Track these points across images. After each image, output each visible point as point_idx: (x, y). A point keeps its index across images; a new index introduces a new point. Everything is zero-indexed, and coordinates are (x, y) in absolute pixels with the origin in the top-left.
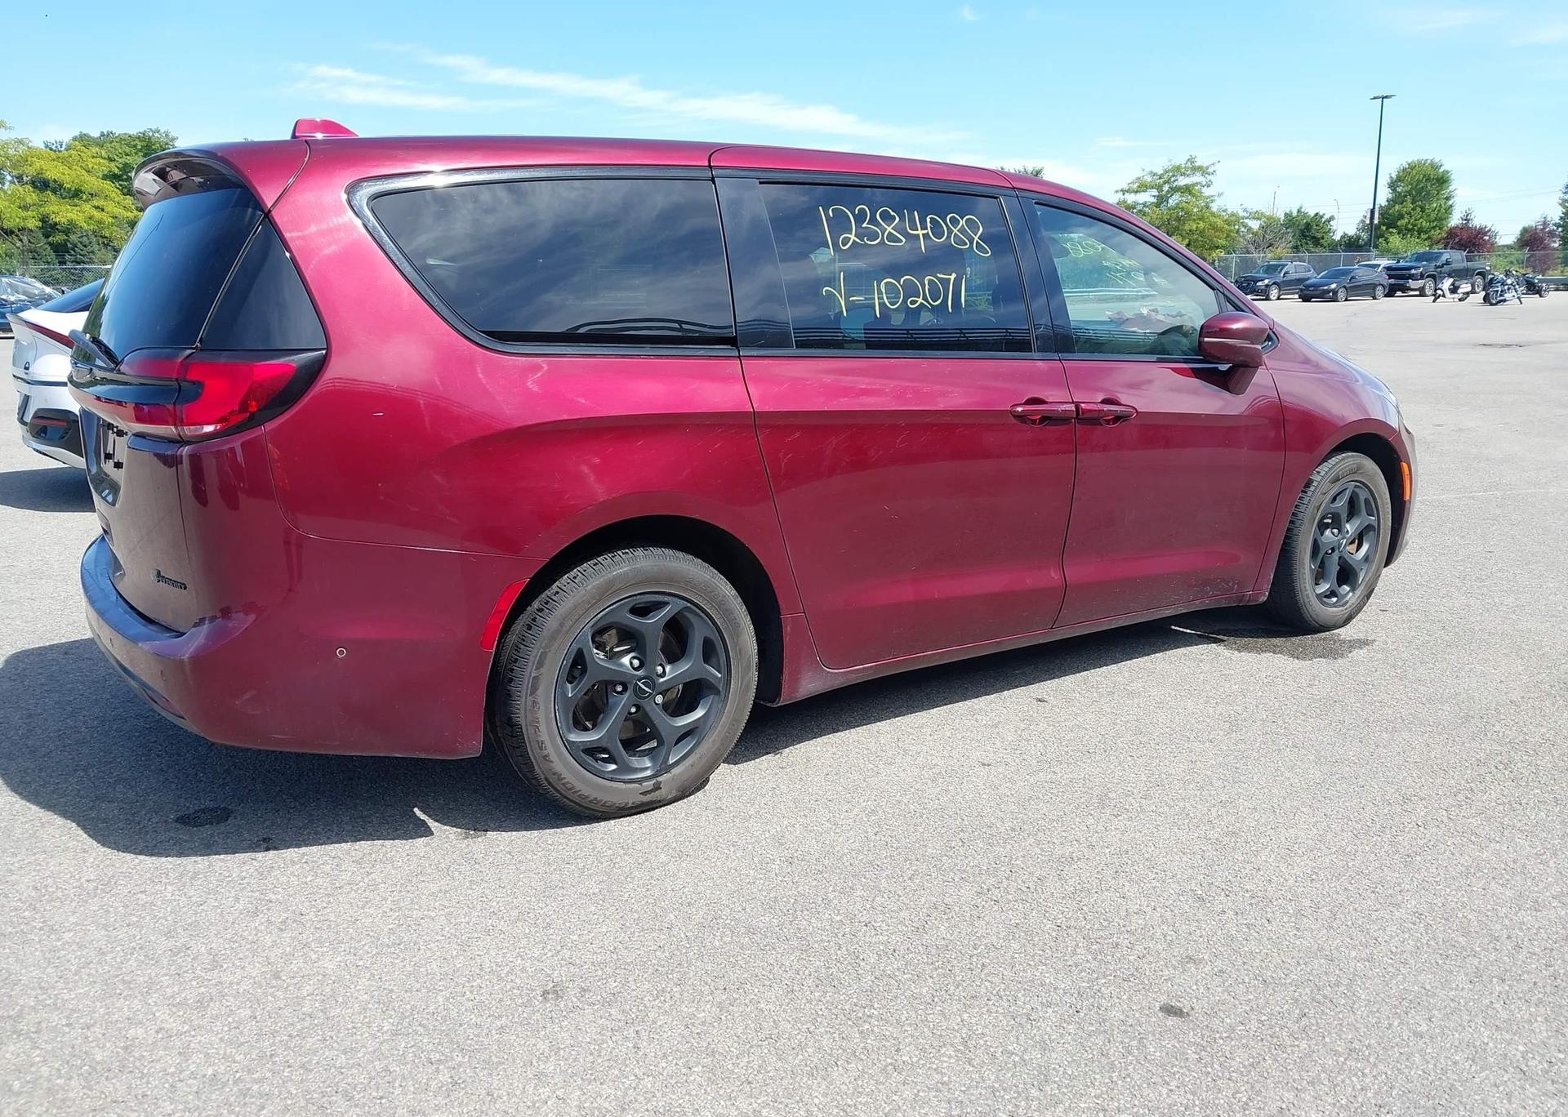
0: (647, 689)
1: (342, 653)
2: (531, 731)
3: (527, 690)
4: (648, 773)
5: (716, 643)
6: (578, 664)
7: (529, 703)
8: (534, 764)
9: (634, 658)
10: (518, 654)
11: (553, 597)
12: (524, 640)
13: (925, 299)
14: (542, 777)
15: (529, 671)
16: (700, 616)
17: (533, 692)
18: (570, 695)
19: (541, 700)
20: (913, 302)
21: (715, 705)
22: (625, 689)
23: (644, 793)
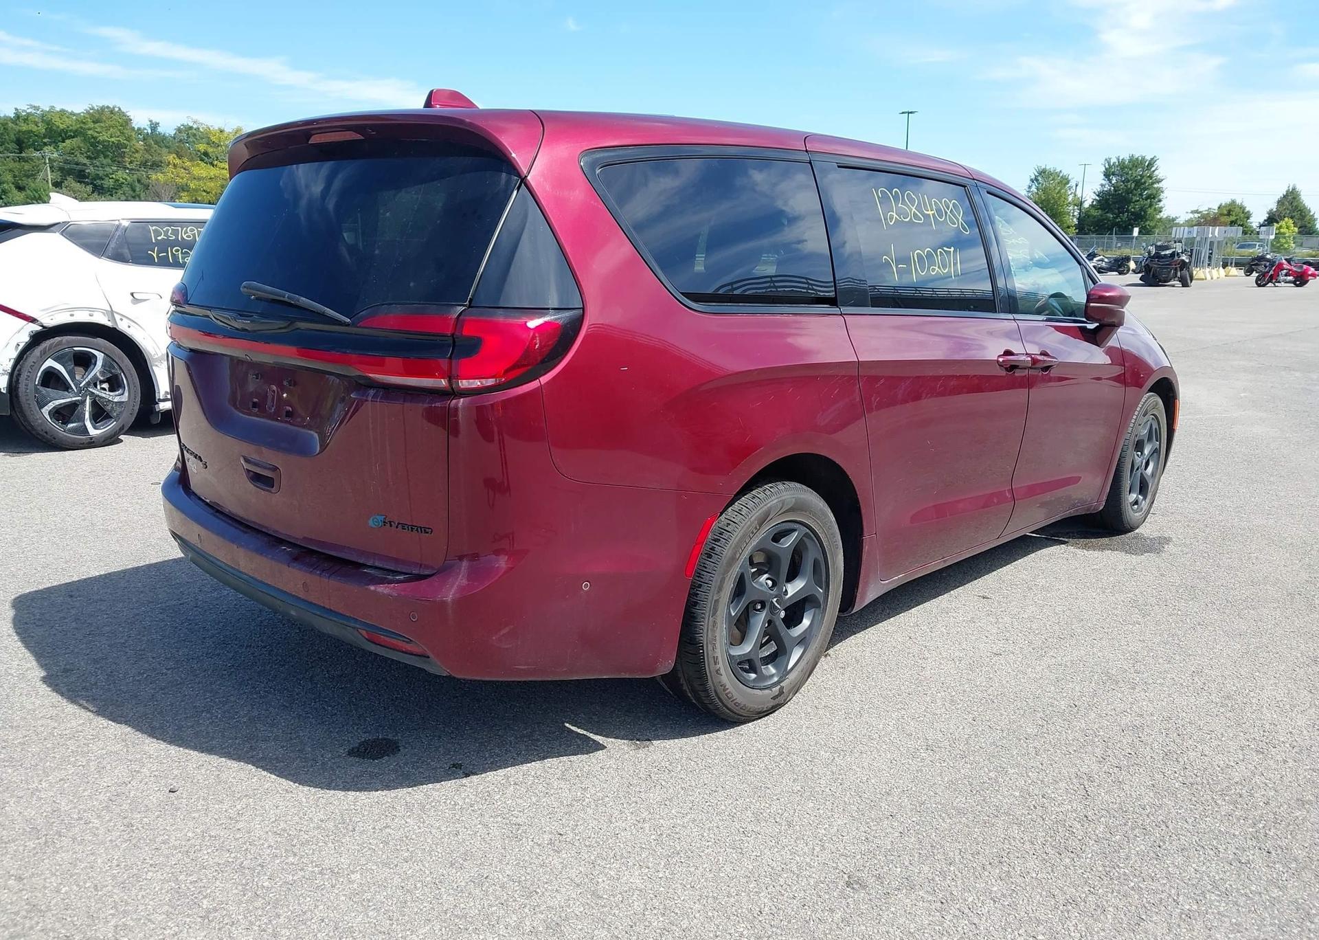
0: (778, 606)
1: (586, 586)
2: (710, 647)
3: (710, 611)
4: (776, 679)
5: (821, 562)
6: (740, 589)
7: (711, 623)
8: (709, 678)
9: (768, 579)
10: (702, 580)
11: (726, 528)
12: (706, 568)
13: (939, 267)
14: (713, 688)
15: (712, 595)
16: (813, 540)
17: (714, 614)
18: (733, 614)
19: (718, 621)
20: (933, 271)
21: (816, 617)
22: (763, 607)
23: (774, 698)
